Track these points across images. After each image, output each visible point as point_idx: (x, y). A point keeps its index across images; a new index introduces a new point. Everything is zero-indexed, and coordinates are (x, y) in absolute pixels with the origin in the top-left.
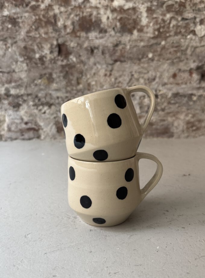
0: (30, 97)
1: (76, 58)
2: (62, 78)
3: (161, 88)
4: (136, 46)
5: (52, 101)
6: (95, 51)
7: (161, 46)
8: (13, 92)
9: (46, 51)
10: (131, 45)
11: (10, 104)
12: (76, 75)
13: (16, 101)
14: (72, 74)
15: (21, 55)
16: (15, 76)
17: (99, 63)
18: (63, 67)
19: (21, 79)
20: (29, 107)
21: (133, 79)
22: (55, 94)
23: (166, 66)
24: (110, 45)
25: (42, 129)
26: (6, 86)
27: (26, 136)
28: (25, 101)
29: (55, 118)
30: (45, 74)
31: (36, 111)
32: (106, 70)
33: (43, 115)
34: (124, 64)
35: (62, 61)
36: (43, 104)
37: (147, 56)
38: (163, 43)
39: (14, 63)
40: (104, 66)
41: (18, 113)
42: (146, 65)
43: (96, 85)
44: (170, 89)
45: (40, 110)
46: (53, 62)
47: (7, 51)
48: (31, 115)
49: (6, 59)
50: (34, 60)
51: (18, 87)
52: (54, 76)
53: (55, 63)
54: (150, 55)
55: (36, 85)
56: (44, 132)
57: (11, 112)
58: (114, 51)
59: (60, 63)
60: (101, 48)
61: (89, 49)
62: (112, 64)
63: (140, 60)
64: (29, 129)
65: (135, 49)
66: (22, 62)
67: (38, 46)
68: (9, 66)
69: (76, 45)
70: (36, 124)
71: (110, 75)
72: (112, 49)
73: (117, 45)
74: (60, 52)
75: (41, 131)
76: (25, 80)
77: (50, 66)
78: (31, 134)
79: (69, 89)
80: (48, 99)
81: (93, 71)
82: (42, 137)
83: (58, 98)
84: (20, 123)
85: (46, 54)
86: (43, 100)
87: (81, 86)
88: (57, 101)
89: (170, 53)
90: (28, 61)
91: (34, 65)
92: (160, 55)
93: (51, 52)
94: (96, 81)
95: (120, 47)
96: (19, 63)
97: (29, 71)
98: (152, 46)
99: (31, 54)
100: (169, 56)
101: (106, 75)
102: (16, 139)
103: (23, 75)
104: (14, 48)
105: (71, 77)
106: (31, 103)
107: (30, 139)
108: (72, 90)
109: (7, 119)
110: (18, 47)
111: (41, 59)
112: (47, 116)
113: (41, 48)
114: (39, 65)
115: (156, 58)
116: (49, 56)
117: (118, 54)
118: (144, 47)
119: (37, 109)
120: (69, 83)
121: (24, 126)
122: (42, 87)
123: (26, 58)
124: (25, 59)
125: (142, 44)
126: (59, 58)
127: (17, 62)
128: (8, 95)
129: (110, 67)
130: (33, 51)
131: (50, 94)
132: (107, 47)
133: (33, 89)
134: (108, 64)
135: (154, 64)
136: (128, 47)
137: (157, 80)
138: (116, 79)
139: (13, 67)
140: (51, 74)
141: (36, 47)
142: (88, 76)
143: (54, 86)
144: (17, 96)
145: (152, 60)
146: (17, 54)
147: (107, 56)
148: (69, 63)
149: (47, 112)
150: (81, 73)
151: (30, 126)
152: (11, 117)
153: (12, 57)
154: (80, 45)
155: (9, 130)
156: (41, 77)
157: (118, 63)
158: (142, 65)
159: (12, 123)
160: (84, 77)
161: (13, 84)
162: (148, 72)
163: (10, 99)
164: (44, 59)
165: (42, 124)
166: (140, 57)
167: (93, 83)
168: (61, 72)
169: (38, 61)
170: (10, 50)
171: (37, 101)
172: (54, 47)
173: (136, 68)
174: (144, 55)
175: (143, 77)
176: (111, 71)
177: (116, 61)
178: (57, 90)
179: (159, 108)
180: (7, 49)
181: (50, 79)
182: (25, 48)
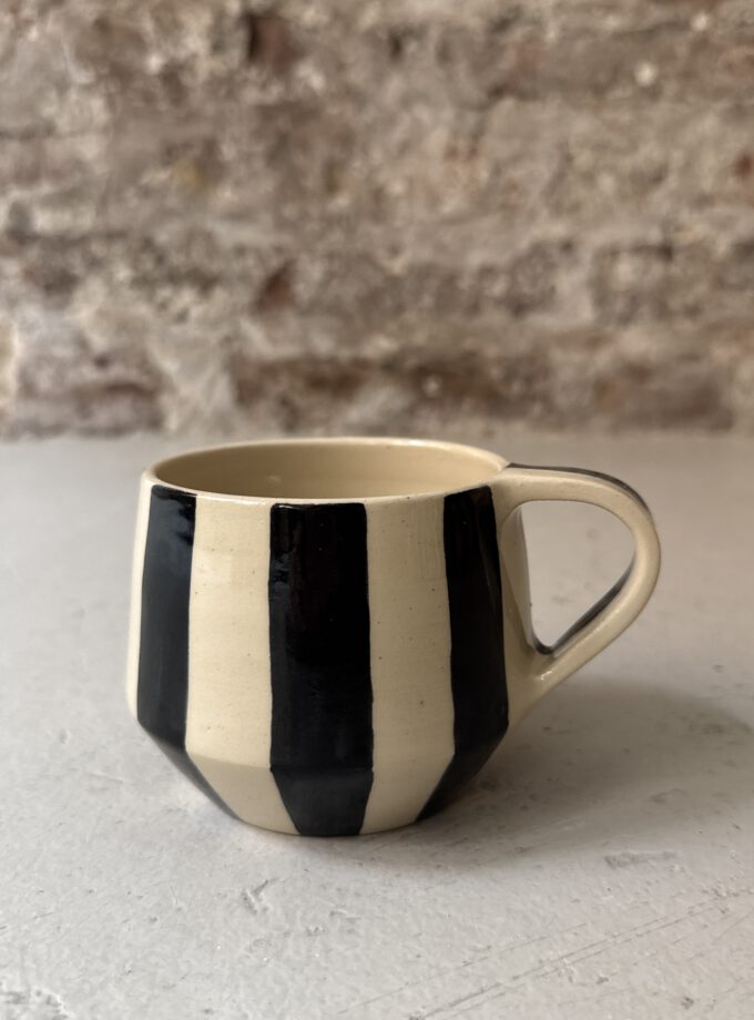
0: (118, 248)
1: (328, 75)
2: (259, 164)
3: (685, 215)
4: (585, 32)
5: (215, 267)
6: (411, 47)
7: (690, 35)
8: (43, 221)
9: (195, 42)
10: (564, 29)
11: (29, 275)
12: (322, 150)
13: (58, 261)
14: (305, 146)
15: (84, 57)
16: (56, 151)
17: (424, 97)
18: (266, 112)
19: (78, 164)
20: (113, 289)
21: (571, 177)
22: (228, 234)
23: (709, 124)
24: (474, 23)
25: (173, 390)
26: (16, 194)
27: (103, 415)
28: (95, 264)
29: (227, 340)
30: (187, 146)
31: (143, 310)
32: (455, 134)
33: (176, 330)
34: (531, 106)
35: (264, 87)
36: (174, 279)
37: (632, 79)
38: (701, 22)
39: (53, 95)
40: (448, 114)
41: (68, 318)
42: (625, 117)
43: (410, 194)
44: (724, 224)
45: (163, 306)
46: (223, 92)
47: (21, 40)
48: (123, 326)
49: (13, 75)
50: (138, 84)
51: (67, 198)
52: (228, 152)
53: (232, 94)
54: (646, 74)
55: (146, 193)
56: (183, 402)
57: (33, 312)
58: (493, 49)
59: (251, 96)
60: (434, 34)
61: (384, 36)
62: (483, 108)
63: (599, 91)
64: (116, 389)
65: (580, 46)
66: (88, 89)
67: (158, 20)
68: (29, 107)
69: (325, 18)
70: (145, 364)
71: (473, 153)
72: (480, 38)
73: (501, 25)
74: (254, 48)
75: (165, 400)
76: (100, 170)
77: (210, 109)
78: (122, 409)
79: (290, 211)
80: (198, 256)
81: (398, 134)
82: (173, 422)
83: (240, 251)
84: (76, 362)
85: (194, 56)
86: (177, 259)
87: (342, 202)
88: (237, 266)
89: (730, 67)
90: (113, 89)
91: (139, 104)
92: (687, 75)
93: (217, 47)
94: (411, 181)
95: (518, 34)
96: (73, 95)
97: (116, 128)
98: (651, 33)
99: (129, 55)
100: (724, 79)
101: (451, 153)
102: (57, 429)
103: (91, 149)
104: (52, 25)
105: (300, 159)
106: (123, 273)
107: (117, 431)
108: (304, 216)
109: (18, 345)
110: (71, 21)
111: (173, 76)
112: (192, 330)
113: (170, 28)
114: (163, 106)
115: (671, 88)
116: (206, 66)
117: (508, 62)
118: (619, 36)
119: (150, 299)
120: (291, 186)
121: (90, 374)
122: (172, 201)
123: (105, 71)
124: (100, 78)
125: (612, 23)
126: (253, 73)
127: (62, 86)
128: (20, 235)
129: (471, 119)
130: (138, 42)
131: (209, 237)
132: (462, 30)
133: (132, 210)
134: (463, 106)
135: (660, 112)
136: (552, 34)
137: (672, 182)
138: (497, 170)
139: (49, 110)
140: (211, 146)
141: (148, 26)
142: (377, 155)
143: (226, 196)
144: (63, 242)
145: (653, 92)
146: (67, 50)
147: (462, 68)
148: (291, 98)
149: (196, 312)
150: (346, 140)
151: (117, 372)
152: (36, 335)
153: (41, 67)
154: (343, 19)
155: (28, 389)
156: (169, 154)
157: (507, 104)
158: (609, 115)
159: (41, 358)
160: (357, 164)
161: (46, 188)
162: (633, 146)
163: (34, 253)
164: (186, 79)
165: (169, 365)
166: (602, 78)
167: (397, 188)
168: (257, 134)
169: (159, 90)
170: (33, 34)
171: (148, 264)
172: (229, 23)
173: (582, 125)
174: (620, 72)
175: (612, 169)
176: (477, 135)
177: (498, 92)
178: (239, 216)
179: (675, 303)
180: (21, 27)
181: (209, 168)
182: (102, 26)
